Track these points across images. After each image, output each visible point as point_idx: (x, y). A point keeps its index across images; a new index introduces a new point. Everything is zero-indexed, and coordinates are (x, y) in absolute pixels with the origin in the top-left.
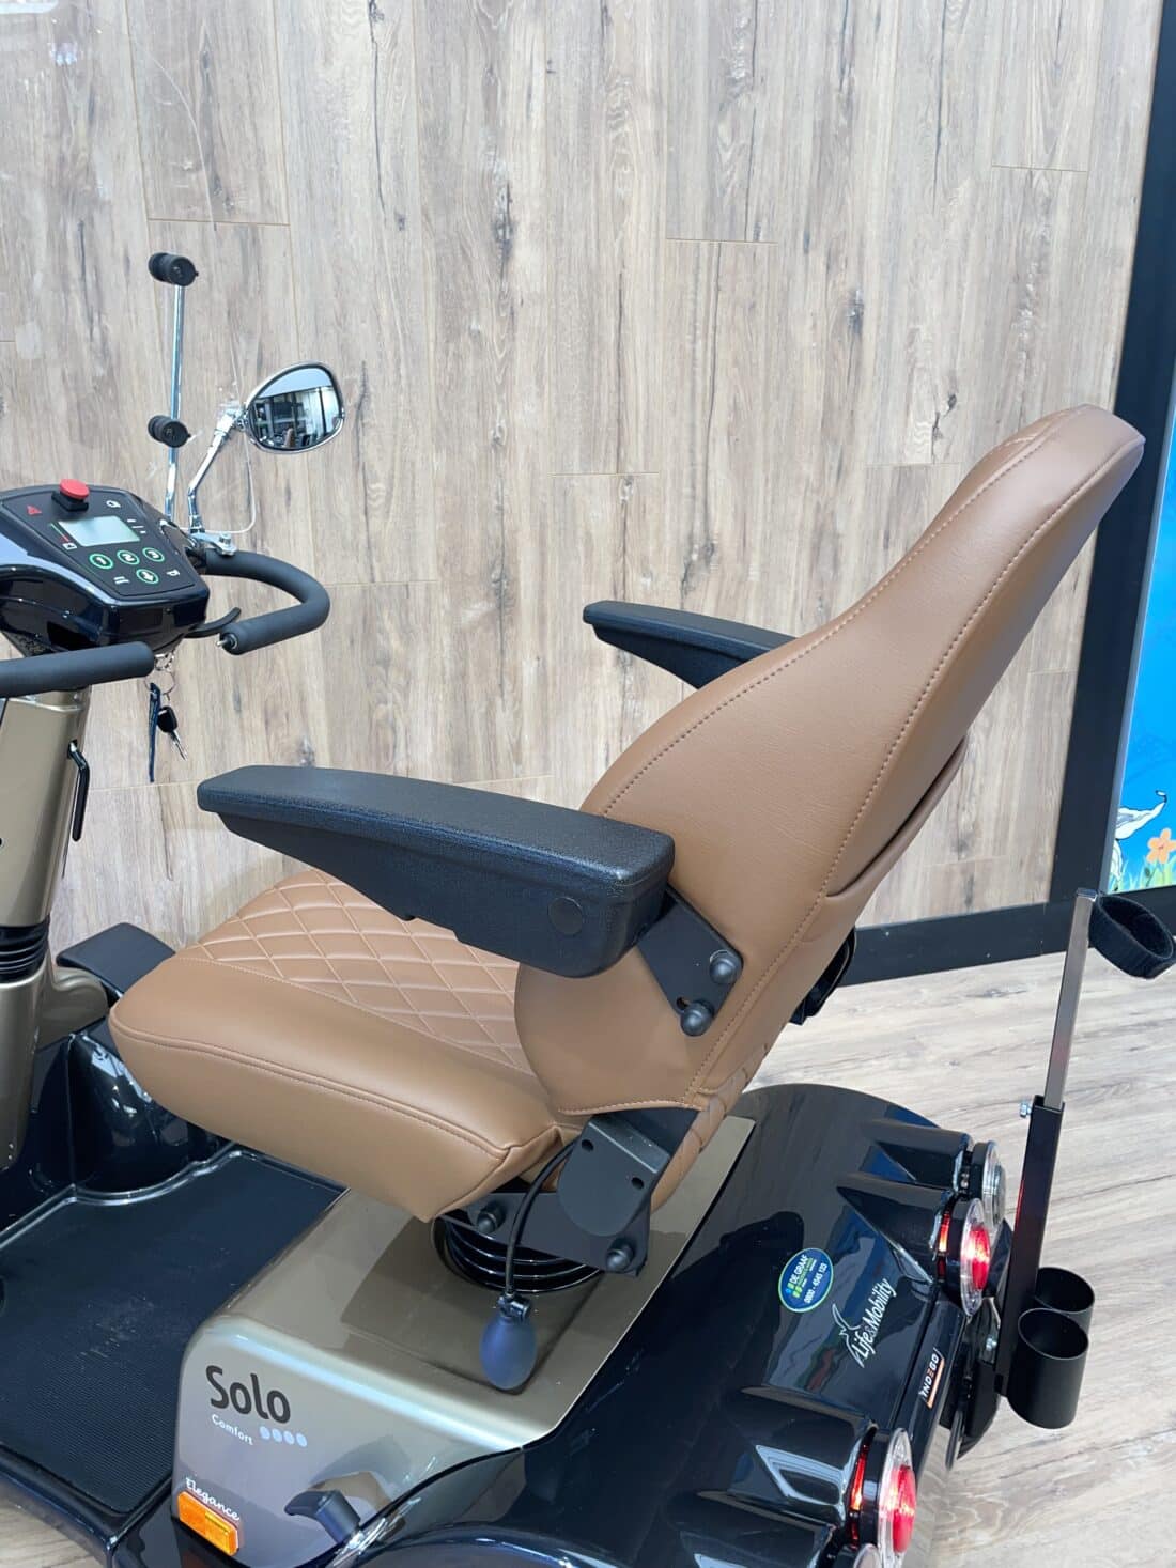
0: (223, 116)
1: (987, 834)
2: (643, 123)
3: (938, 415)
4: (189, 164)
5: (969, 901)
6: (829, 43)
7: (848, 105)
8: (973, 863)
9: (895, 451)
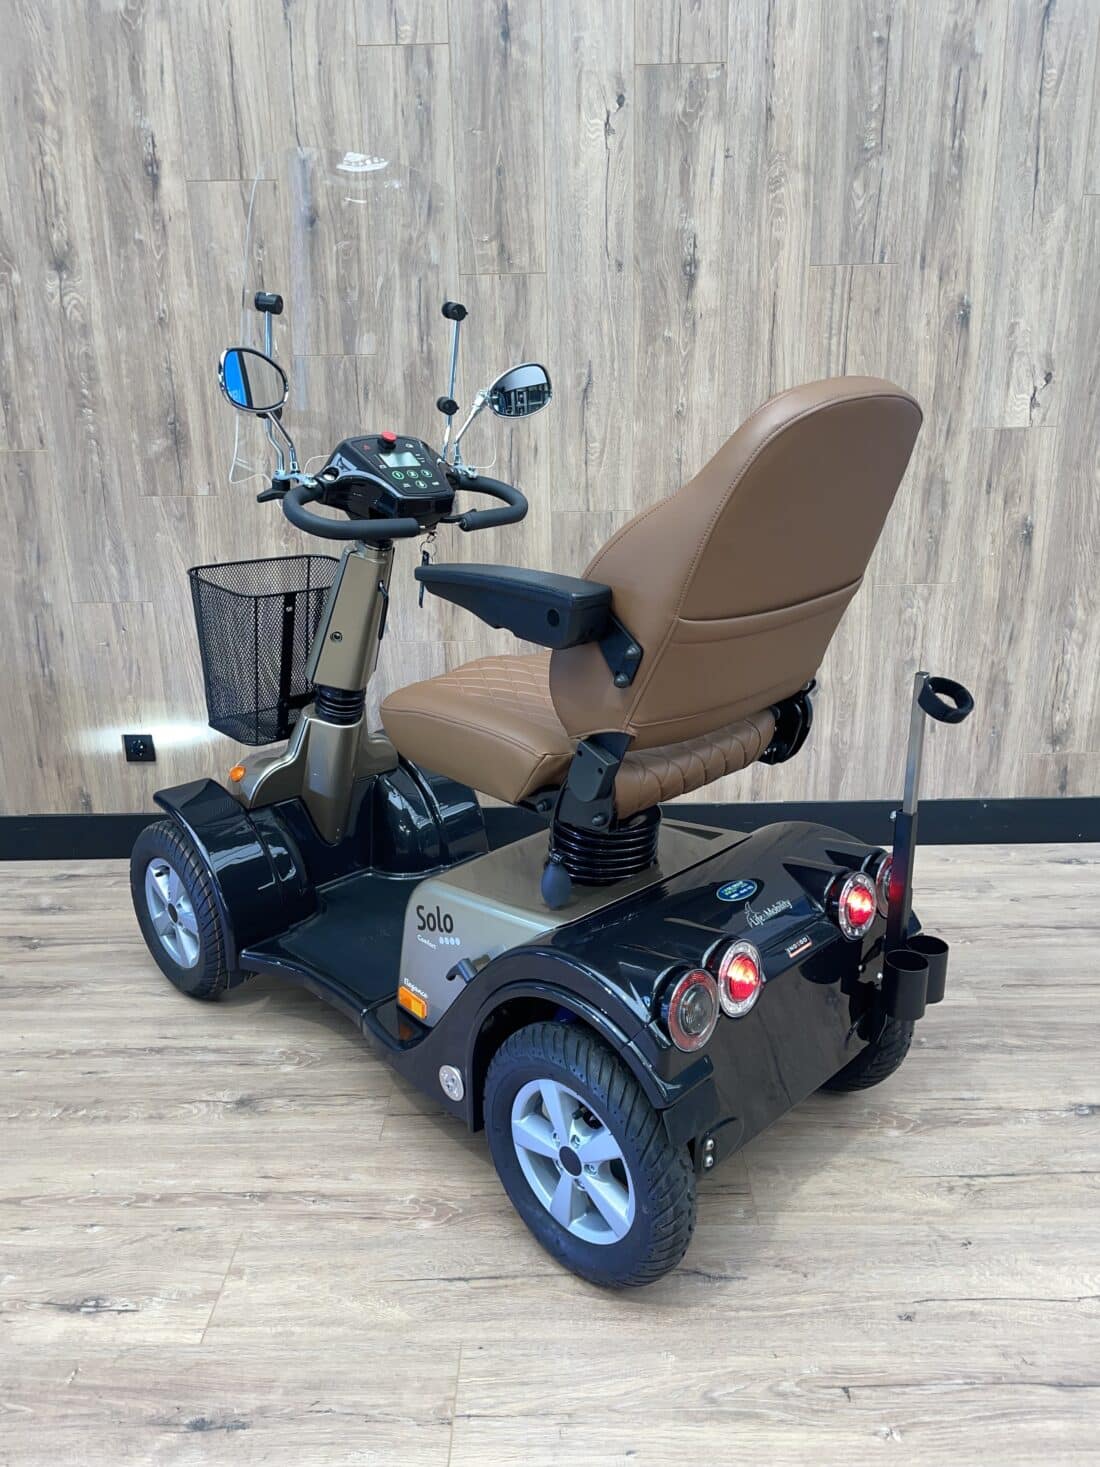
0: (509, 206)
1: (1081, 733)
2: (795, 185)
3: (1035, 389)
4: (486, 238)
5: (1063, 788)
6: (943, 115)
7: (959, 158)
8: (1067, 756)
9: (996, 413)
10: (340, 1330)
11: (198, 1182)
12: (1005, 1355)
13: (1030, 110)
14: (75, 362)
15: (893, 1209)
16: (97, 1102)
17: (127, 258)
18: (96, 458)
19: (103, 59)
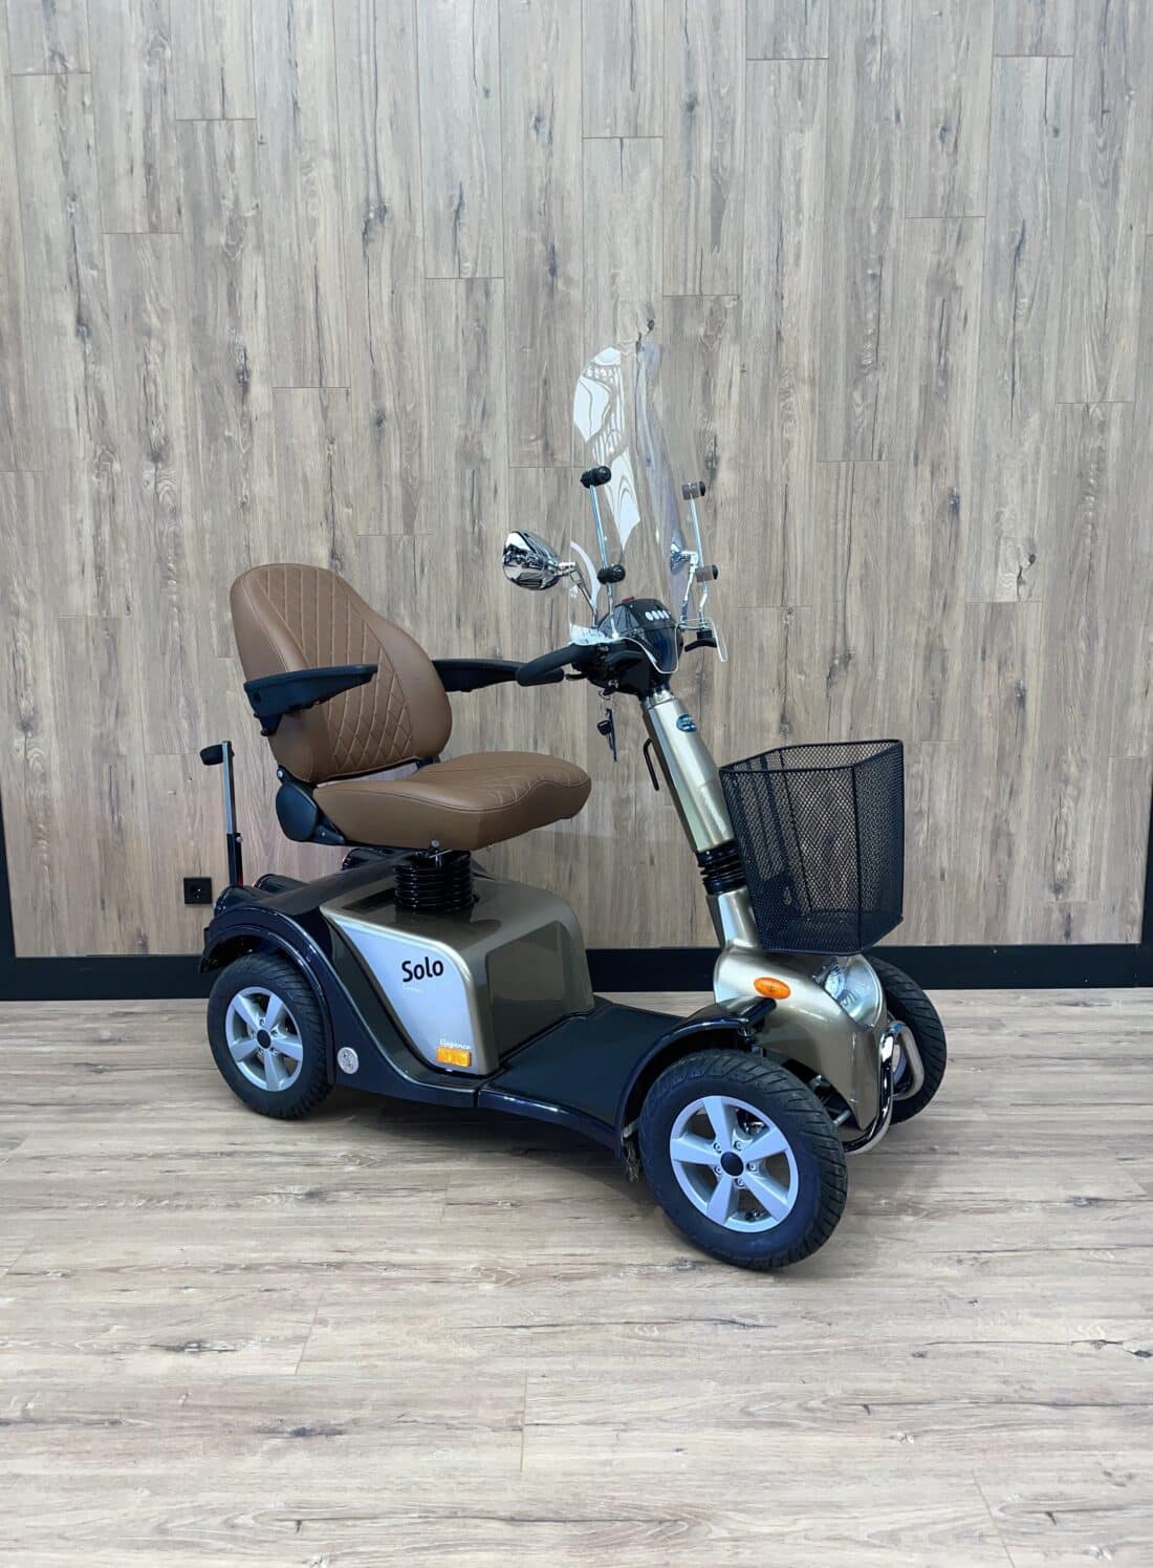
0: (553, 410)
1: (1081, 882)
2: (802, 396)
3: (1021, 569)
4: (533, 437)
5: (1068, 935)
6: (929, 338)
7: (945, 373)
8: (1068, 904)
9: (987, 592)
10: (417, 1364)
11: (278, 1254)
12: (1005, 1382)
13: (1006, 333)
14: (164, 540)
15: (908, 1276)
16: (178, 1194)
17: (217, 453)
18: (176, 624)
19: (204, 284)
